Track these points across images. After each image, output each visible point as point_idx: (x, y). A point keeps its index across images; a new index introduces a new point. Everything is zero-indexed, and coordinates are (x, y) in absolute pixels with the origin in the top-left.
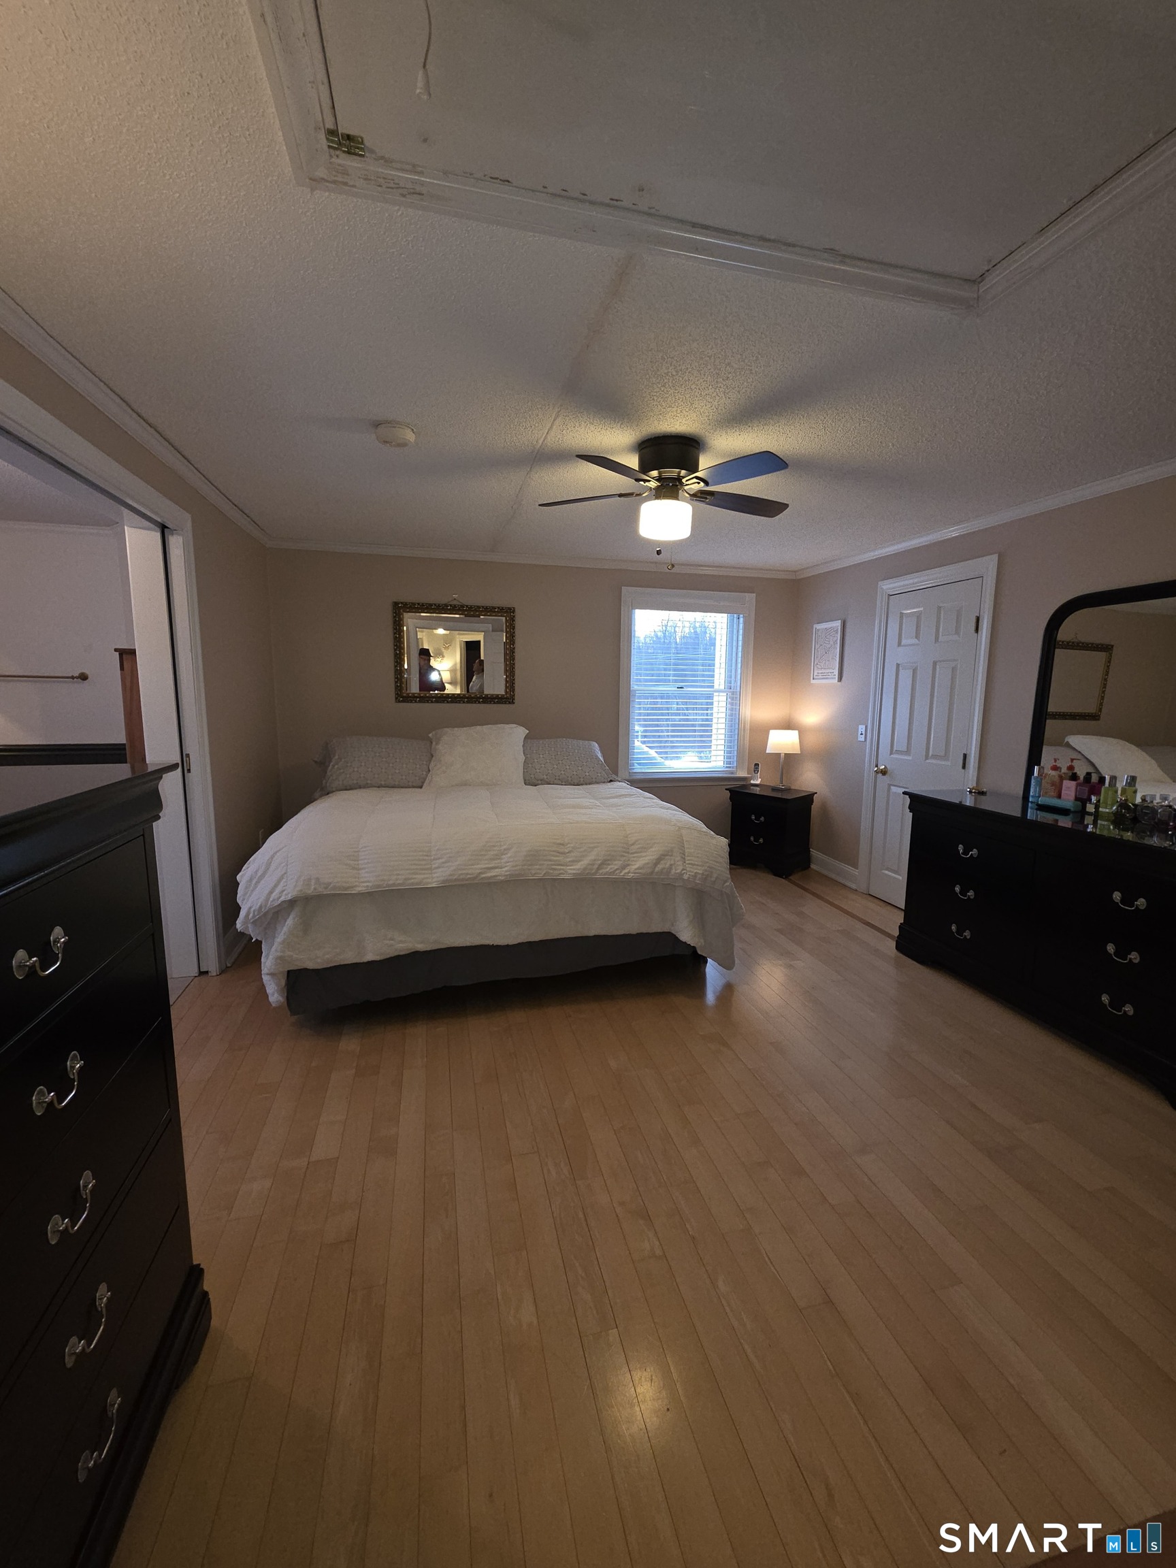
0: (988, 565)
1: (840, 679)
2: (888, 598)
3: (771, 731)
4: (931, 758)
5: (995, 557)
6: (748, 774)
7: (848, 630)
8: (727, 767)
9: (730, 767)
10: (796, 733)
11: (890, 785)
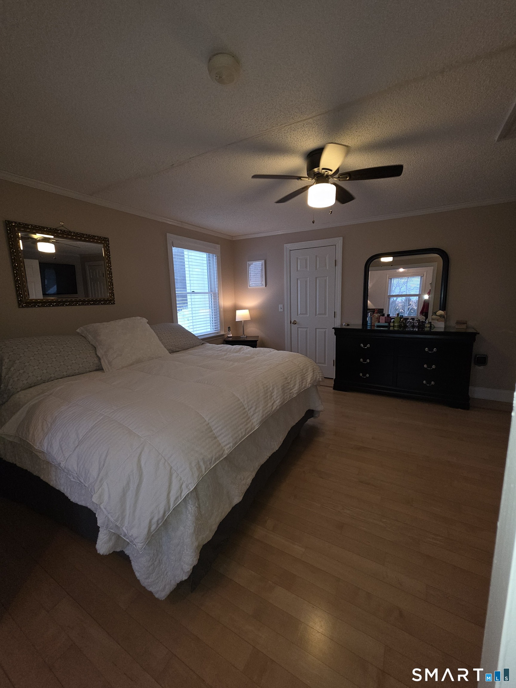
0: (339, 241)
1: (266, 286)
2: (290, 251)
3: (237, 311)
4: (318, 315)
5: (341, 238)
6: (225, 332)
7: (267, 265)
8: (215, 331)
9: (216, 330)
10: (248, 311)
11: (298, 328)
